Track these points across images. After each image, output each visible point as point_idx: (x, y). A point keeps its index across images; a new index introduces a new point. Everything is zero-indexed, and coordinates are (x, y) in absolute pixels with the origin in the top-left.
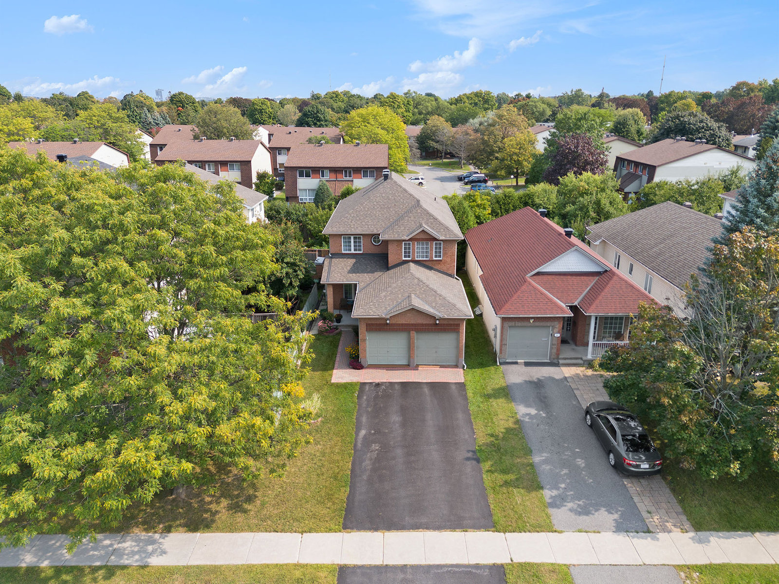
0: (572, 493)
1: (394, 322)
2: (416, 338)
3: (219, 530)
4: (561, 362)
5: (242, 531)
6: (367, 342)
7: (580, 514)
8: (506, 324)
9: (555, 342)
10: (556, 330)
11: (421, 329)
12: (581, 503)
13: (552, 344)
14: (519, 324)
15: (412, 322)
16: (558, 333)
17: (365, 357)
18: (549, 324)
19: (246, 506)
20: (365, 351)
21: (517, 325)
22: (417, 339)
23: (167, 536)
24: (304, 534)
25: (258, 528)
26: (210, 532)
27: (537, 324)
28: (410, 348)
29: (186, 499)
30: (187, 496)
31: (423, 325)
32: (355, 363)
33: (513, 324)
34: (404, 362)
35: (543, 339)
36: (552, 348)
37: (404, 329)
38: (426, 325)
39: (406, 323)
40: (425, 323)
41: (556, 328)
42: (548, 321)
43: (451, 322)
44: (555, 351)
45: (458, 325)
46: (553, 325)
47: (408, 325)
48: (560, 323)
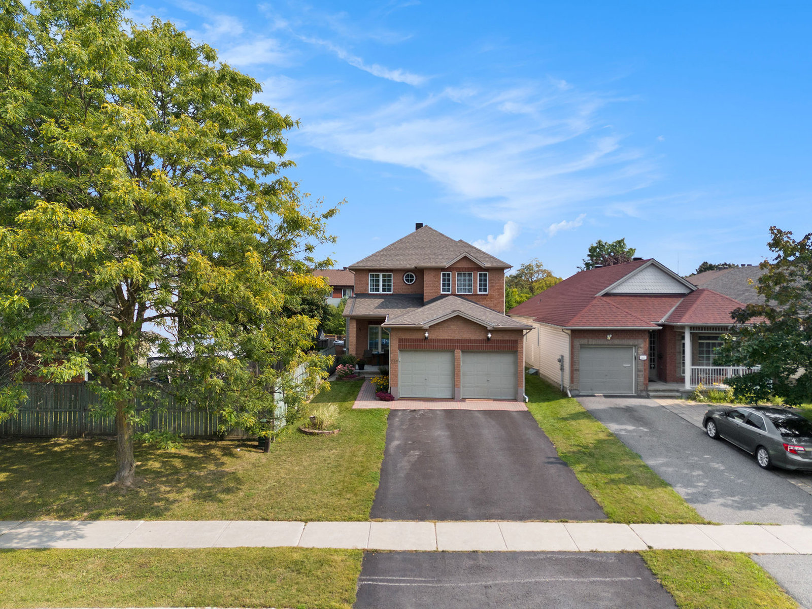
0: (717, 490)
1: (434, 337)
2: (461, 359)
3: (174, 517)
4: (651, 394)
5: (212, 518)
6: (400, 365)
7: (739, 509)
8: (577, 343)
9: (641, 368)
10: (641, 351)
11: (469, 348)
12: (736, 498)
13: (638, 371)
14: (592, 341)
15: (458, 337)
16: (644, 354)
17: (396, 385)
18: (631, 342)
19: (222, 496)
20: (397, 376)
21: (590, 343)
22: (463, 363)
23: (91, 523)
24: (310, 523)
25: (238, 517)
26: (161, 520)
27: (617, 342)
28: (455, 374)
29: (132, 486)
30: (134, 484)
31: (470, 341)
32: (383, 393)
33: (584, 341)
34: (448, 395)
35: (625, 365)
36: (637, 376)
37: (447, 347)
38: (475, 341)
39: (450, 338)
40: (473, 338)
41: (641, 348)
42: (629, 339)
43: (507, 337)
44: (642, 379)
45: (516, 342)
46: (636, 343)
47: (451, 340)
48: (645, 342)
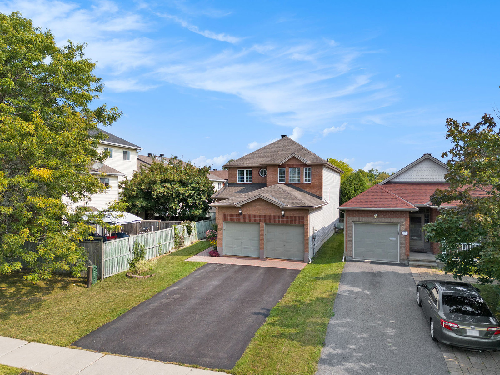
4: (411, 263)
6: (224, 232)
8: (350, 220)
9: (404, 242)
10: (403, 228)
11: (270, 221)
13: (401, 244)
14: (363, 219)
15: (262, 213)
16: (406, 230)
18: (395, 220)
20: (222, 240)
21: (361, 220)
22: (266, 231)
27: (382, 220)
31: (270, 217)
32: (214, 251)
33: (356, 219)
34: (255, 255)
35: (392, 239)
36: (401, 248)
37: (255, 220)
38: (274, 217)
39: (257, 214)
40: (273, 215)
41: (403, 225)
42: (393, 218)
43: (296, 214)
44: (404, 251)
45: (303, 218)
46: (399, 222)
47: (257, 216)
48: (406, 220)
